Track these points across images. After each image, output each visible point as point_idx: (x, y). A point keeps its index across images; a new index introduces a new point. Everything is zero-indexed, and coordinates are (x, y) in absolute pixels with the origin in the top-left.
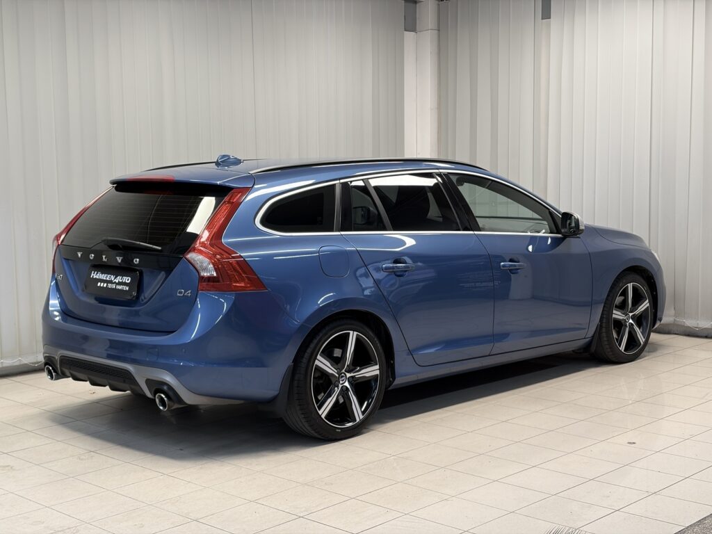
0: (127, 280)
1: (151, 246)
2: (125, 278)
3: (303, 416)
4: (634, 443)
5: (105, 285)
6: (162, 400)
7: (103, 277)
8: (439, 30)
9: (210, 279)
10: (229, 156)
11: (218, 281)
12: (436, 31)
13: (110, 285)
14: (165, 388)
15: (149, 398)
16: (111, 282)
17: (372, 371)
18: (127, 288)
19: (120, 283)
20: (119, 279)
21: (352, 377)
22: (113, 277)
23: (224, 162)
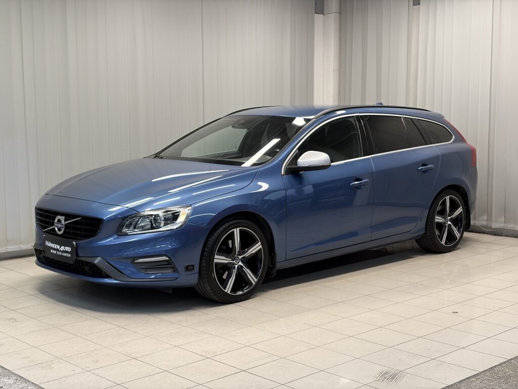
4: (457, 313)
8: (340, 13)
12: (338, 14)
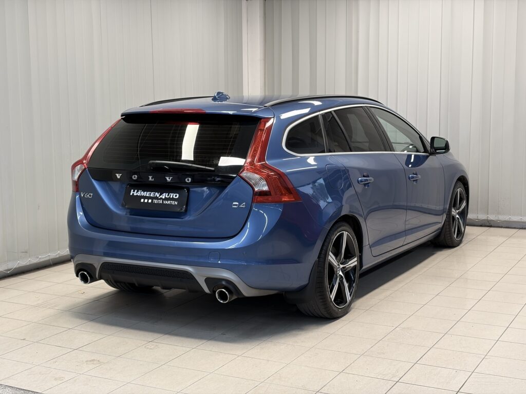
0: (175, 196)
1: (204, 167)
2: (172, 194)
3: (321, 301)
5: (150, 201)
6: (222, 294)
7: (147, 194)
9: (262, 193)
10: (222, 93)
11: (270, 195)
13: (156, 201)
14: (224, 283)
15: (207, 294)
16: (156, 198)
17: (353, 262)
18: (176, 203)
19: (166, 199)
20: (164, 196)
21: (344, 268)
22: (157, 195)
23: (220, 97)
